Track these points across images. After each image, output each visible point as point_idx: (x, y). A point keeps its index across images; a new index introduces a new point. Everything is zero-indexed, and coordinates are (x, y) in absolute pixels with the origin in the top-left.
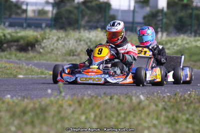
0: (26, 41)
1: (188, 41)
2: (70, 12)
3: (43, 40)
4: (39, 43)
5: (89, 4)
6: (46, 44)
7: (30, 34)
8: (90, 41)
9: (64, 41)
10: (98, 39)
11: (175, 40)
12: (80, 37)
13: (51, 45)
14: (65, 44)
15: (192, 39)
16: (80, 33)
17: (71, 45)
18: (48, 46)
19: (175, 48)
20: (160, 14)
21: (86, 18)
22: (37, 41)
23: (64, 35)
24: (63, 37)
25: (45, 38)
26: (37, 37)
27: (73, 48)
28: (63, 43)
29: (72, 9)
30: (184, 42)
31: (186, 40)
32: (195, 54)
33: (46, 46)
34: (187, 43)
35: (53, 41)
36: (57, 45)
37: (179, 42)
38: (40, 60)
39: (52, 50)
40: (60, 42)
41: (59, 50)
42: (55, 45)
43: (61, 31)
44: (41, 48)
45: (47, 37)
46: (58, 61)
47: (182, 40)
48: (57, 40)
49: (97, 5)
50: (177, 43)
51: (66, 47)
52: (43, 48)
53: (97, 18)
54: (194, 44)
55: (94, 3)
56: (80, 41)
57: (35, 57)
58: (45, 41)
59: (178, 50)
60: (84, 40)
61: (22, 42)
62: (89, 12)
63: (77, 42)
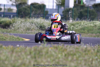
0: (5, 23)
1: (87, 23)
2: (26, 9)
3: (13, 23)
4: (11, 24)
5: (35, 5)
6: (15, 25)
7: (7, 20)
8: (38, 23)
9: (24, 23)
10: (42, 22)
11: (80, 23)
12: (32, 22)
13: (18, 26)
14: (25, 25)
15: (89, 22)
16: (32, 19)
17: (28, 26)
18: (16, 26)
19: (80, 27)
20: (71, 10)
21: (33, 12)
22: (10, 23)
23: (24, 21)
24: (23, 22)
25: (15, 22)
26: (11, 21)
27: (29, 27)
28: (24, 24)
29: (26, 8)
30: (85, 24)
31: (86, 23)
32: (90, 30)
33: (15, 26)
34: (86, 25)
35: (19, 24)
36: (21, 25)
37: (82, 24)
38: (14, 33)
39: (18, 28)
40: (22, 24)
41: (22, 28)
42: (20, 25)
43: (23, 18)
44: (13, 27)
45: (16, 21)
46: (23, 33)
47: (84, 23)
48: (21, 23)
49: (39, 6)
50: (81, 24)
51: (25, 26)
52: (14, 27)
53: (39, 12)
54: (90, 25)
55: (37, 5)
56: (32, 23)
57: (11, 31)
58: (14, 23)
59: (82, 28)
60: (34, 23)
61: (3, 24)
62: (35, 9)
63: (31, 24)
